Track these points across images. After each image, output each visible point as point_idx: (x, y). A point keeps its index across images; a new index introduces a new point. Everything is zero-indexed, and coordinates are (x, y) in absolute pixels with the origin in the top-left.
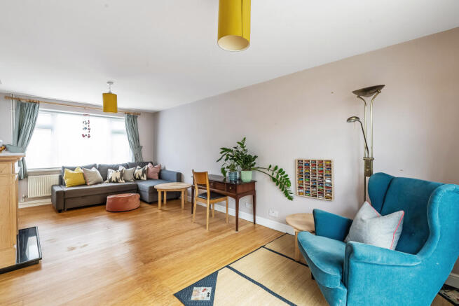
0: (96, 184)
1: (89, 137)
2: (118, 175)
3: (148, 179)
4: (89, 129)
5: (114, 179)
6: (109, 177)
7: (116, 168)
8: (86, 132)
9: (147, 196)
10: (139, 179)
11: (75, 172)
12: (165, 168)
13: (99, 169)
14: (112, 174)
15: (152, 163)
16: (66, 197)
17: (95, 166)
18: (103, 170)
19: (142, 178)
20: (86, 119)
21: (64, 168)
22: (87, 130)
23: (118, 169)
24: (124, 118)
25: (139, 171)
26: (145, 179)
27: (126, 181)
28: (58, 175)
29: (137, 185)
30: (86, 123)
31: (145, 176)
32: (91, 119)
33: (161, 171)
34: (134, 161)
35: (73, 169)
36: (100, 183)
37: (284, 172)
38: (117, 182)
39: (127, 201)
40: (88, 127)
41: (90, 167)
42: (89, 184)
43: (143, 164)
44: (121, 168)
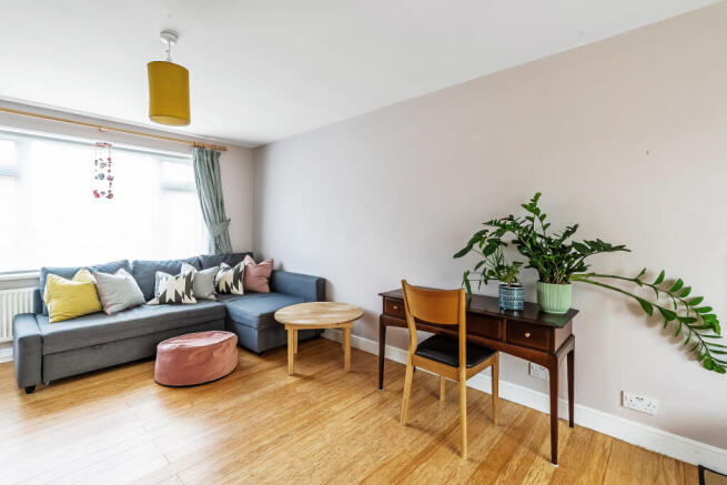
0: (128, 309)
1: (110, 196)
2: (181, 286)
3: (248, 292)
4: (110, 179)
5: (171, 296)
6: (160, 290)
7: (173, 270)
8: (103, 186)
9: (254, 337)
10: (228, 293)
11: (74, 282)
12: (281, 267)
13: (134, 273)
14: (167, 285)
15: (251, 255)
16: (48, 350)
17: (125, 265)
18: (145, 277)
19: (234, 290)
20: (104, 154)
21: (46, 272)
22: (105, 181)
23: (179, 271)
24: (191, 156)
25: (225, 275)
26: (241, 292)
27: (200, 299)
28: (32, 290)
29: (226, 310)
30: (103, 165)
31: (240, 285)
32: (115, 155)
33: (273, 272)
34: (213, 253)
35: (70, 275)
36: (138, 306)
37: (687, 291)
38: (178, 302)
39: (211, 355)
40: (107, 175)
41: (112, 269)
42: (109, 311)
43: (234, 259)
44: (186, 269)
